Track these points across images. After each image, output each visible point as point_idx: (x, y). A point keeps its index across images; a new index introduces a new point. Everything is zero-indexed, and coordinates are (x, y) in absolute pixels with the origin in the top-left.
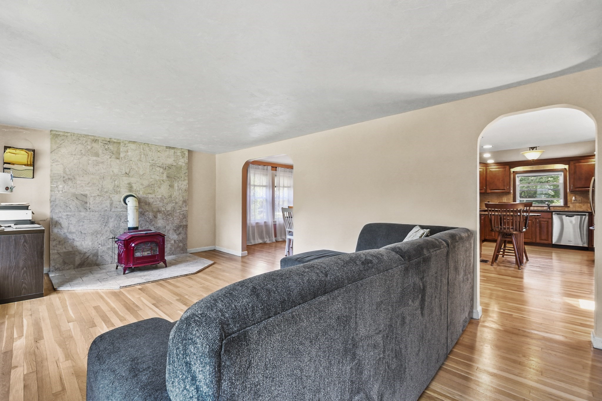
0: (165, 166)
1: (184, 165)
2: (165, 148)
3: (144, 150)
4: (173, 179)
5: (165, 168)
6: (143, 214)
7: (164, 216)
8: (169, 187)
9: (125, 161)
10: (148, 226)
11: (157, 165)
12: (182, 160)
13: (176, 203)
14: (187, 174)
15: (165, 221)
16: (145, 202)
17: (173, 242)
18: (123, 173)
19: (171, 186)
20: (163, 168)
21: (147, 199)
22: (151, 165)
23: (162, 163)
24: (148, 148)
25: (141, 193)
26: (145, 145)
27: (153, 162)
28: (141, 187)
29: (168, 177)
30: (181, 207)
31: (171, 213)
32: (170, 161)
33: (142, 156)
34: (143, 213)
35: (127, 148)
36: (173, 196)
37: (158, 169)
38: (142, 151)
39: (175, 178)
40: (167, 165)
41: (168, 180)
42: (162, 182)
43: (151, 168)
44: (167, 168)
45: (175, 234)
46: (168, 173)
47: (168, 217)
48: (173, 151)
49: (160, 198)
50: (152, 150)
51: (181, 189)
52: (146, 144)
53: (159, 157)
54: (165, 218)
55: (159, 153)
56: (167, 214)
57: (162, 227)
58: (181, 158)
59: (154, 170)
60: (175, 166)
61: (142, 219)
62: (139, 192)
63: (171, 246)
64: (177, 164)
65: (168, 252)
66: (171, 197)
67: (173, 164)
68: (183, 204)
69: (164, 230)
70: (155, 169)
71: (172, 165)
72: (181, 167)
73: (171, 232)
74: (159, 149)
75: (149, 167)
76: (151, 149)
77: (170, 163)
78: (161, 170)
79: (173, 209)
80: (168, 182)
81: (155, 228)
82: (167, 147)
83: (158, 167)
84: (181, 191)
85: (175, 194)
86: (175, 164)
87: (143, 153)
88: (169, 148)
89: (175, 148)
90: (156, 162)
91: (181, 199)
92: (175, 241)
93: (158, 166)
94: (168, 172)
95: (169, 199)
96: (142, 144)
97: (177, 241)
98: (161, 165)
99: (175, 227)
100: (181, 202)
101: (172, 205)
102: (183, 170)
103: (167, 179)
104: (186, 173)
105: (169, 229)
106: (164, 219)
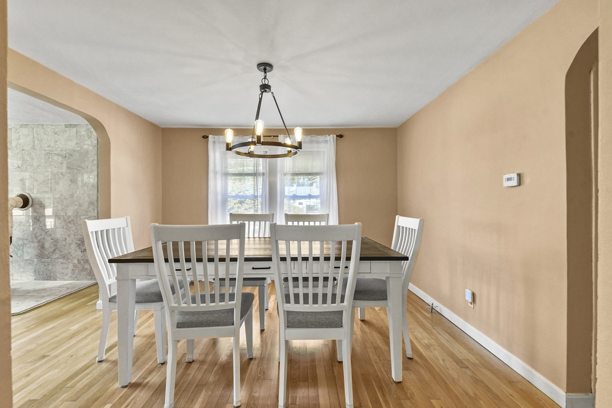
0: (64, 153)
1: (91, 148)
2: (64, 127)
3: (38, 134)
4: (76, 171)
5: (64, 155)
6: (38, 220)
7: (64, 224)
8: (69, 182)
9: (18, 151)
10: (43, 237)
11: (55, 152)
12: (89, 142)
13: (80, 205)
14: (95, 162)
15: (65, 231)
16: (39, 204)
17: (76, 261)
18: (15, 167)
19: (73, 181)
20: (62, 155)
21: (42, 200)
22: (47, 154)
23: (60, 149)
24: (43, 130)
25: (35, 191)
26: (39, 128)
27: (50, 149)
28: (35, 183)
29: (68, 168)
30: (86, 211)
31: (72, 220)
32: (72, 145)
33: (36, 142)
34: (38, 218)
35: (19, 133)
36: (75, 195)
37: (55, 158)
38: (35, 135)
39: (79, 168)
40: (67, 152)
41: (69, 173)
42: (61, 176)
43: (47, 157)
44: (67, 155)
45: (78, 250)
46: (69, 163)
47: (69, 225)
48: (74, 130)
49: (58, 198)
50: (47, 133)
51: (87, 184)
52: (39, 126)
53: (56, 142)
54: (65, 227)
55: (56, 135)
56: (68, 221)
57: (62, 239)
58: (86, 138)
59: (51, 160)
60: (78, 151)
61: (37, 226)
62: (32, 191)
63: (74, 267)
64: (81, 148)
65: (70, 275)
66: (72, 196)
67: (76, 149)
68: (89, 207)
69: (64, 243)
70: (52, 158)
71: (75, 151)
72: (87, 152)
73: (73, 246)
74: (56, 130)
75: (44, 156)
76: (46, 131)
77: (71, 148)
78: (60, 158)
79: (76, 213)
80: (69, 175)
81: (52, 239)
82: (66, 126)
83: (56, 156)
84: (86, 187)
85: (78, 192)
86: (78, 149)
87: (37, 139)
88: (69, 126)
89: (78, 125)
90: (54, 149)
91: (87, 199)
92: (78, 260)
93: (55, 154)
94: (69, 161)
95: (70, 199)
96: (35, 126)
97: (82, 261)
98: (59, 152)
99: (79, 240)
100: (86, 204)
101: (74, 209)
102: (89, 156)
103: (68, 171)
104: (94, 160)
105: (70, 242)
106: (63, 228)
